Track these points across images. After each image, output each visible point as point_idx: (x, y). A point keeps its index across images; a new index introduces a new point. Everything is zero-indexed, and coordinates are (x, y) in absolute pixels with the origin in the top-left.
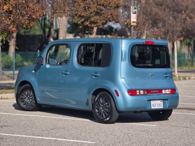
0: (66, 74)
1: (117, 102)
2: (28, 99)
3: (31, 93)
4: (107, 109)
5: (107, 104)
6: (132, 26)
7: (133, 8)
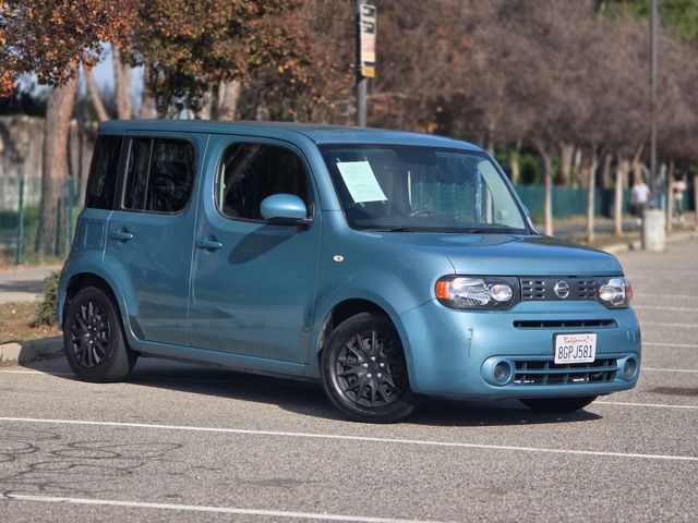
6: (364, 77)
7: (367, 11)
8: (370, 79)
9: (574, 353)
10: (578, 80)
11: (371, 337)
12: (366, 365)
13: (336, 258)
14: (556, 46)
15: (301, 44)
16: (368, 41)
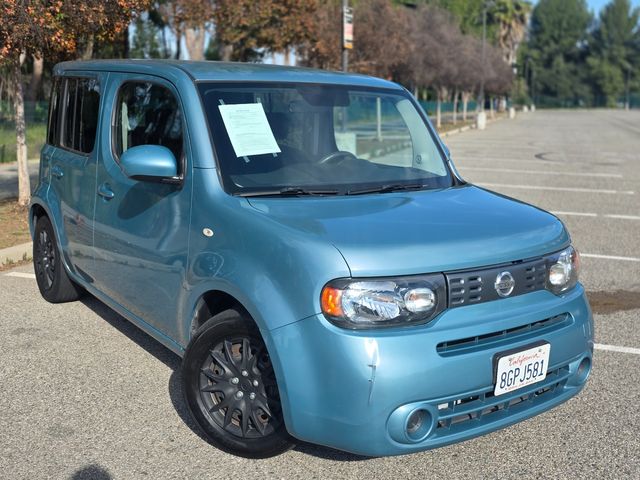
6: (346, 48)
7: (348, 11)
8: (350, 50)
9: (521, 376)
11: (242, 343)
12: (236, 380)
13: (205, 231)
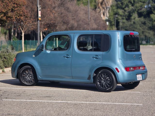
0: (68, 57)
1: (118, 76)
2: (28, 77)
3: (31, 73)
4: (109, 82)
5: (108, 78)
6: (39, 20)
7: (39, 7)
8: (40, 20)
10: (74, 19)
14: (70, 12)
15: (26, 13)
16: (39, 12)
